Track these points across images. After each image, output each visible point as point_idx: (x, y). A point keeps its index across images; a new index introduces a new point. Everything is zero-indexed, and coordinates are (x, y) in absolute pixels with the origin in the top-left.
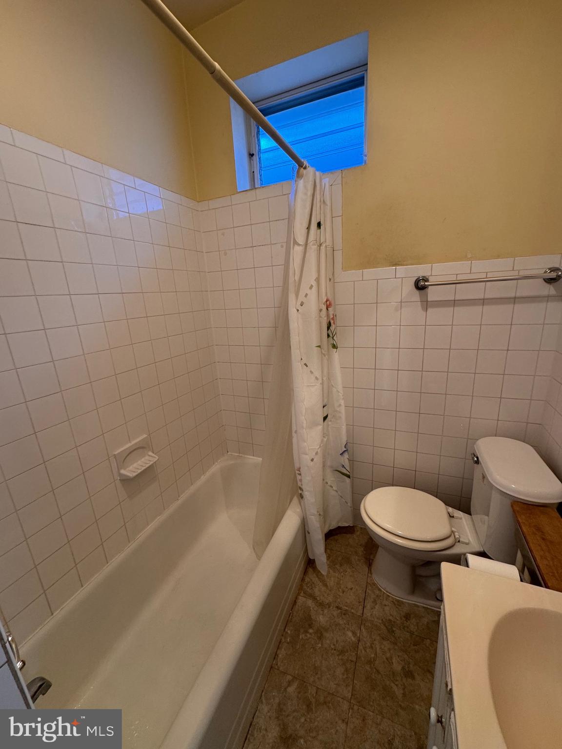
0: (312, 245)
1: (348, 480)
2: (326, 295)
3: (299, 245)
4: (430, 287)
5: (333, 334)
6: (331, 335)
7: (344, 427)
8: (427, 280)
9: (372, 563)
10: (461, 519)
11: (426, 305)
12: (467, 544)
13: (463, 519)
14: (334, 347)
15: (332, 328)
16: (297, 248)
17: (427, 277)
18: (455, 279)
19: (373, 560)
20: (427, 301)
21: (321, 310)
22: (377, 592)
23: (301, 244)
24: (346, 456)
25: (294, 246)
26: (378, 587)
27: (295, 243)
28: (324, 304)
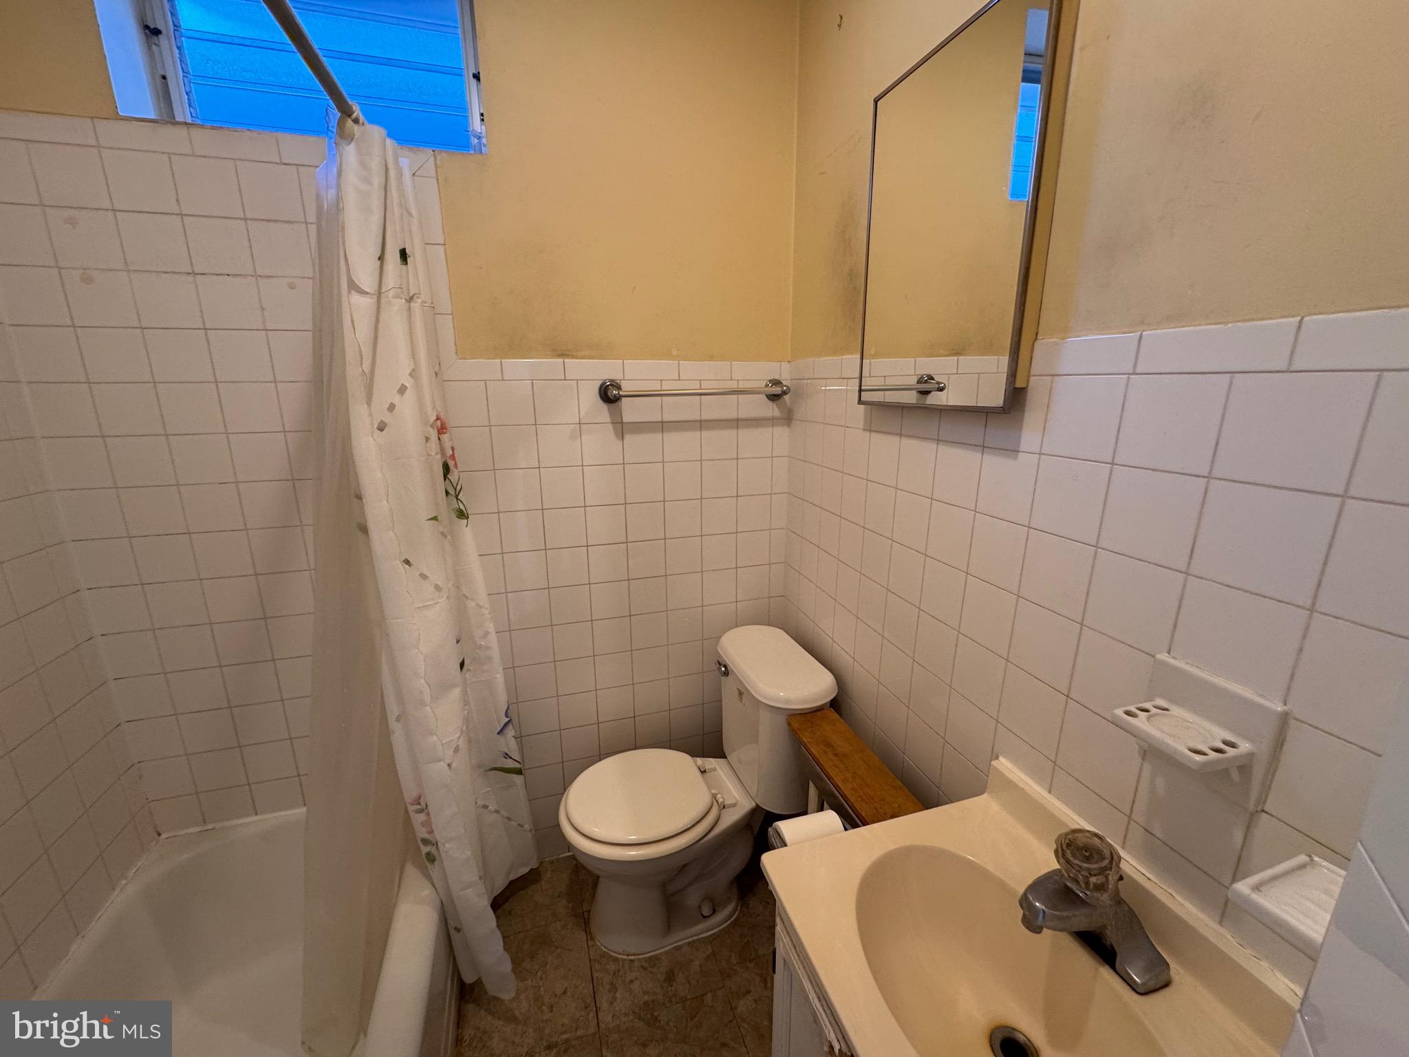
0: (394, 297)
1: (518, 779)
2: (434, 408)
3: (362, 292)
4: (623, 399)
5: (455, 489)
6: (452, 491)
7: (498, 676)
8: (619, 388)
9: (589, 918)
10: (715, 770)
11: (622, 429)
12: (734, 805)
13: (718, 768)
14: (462, 515)
15: (453, 476)
16: (356, 298)
17: (618, 381)
18: (659, 388)
19: (589, 912)
20: (622, 423)
21: (427, 439)
22: (612, 967)
23: (368, 290)
24: (510, 732)
25: (349, 292)
26: (611, 956)
27: (353, 287)
28: (432, 426)
